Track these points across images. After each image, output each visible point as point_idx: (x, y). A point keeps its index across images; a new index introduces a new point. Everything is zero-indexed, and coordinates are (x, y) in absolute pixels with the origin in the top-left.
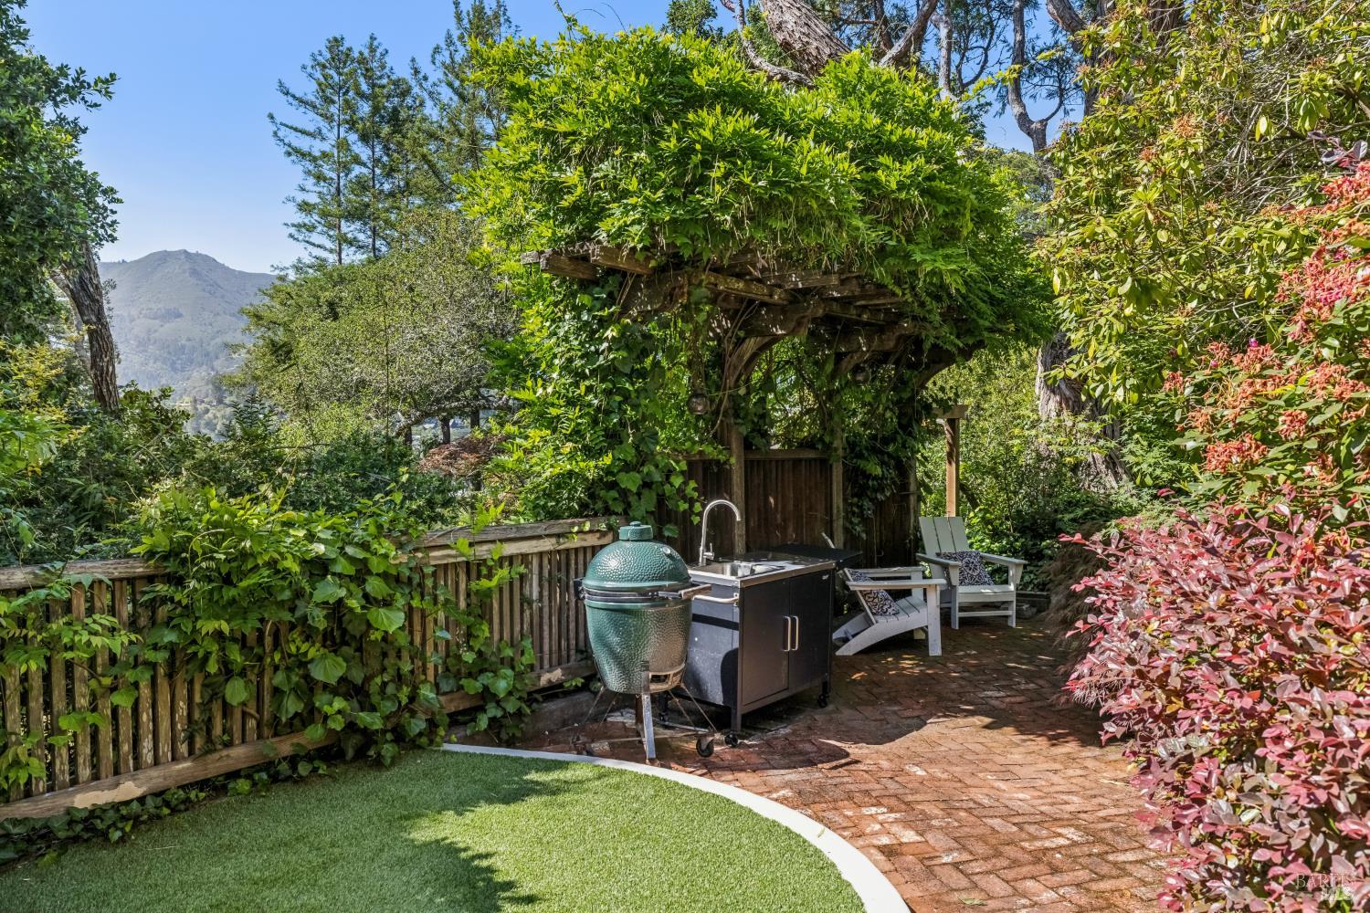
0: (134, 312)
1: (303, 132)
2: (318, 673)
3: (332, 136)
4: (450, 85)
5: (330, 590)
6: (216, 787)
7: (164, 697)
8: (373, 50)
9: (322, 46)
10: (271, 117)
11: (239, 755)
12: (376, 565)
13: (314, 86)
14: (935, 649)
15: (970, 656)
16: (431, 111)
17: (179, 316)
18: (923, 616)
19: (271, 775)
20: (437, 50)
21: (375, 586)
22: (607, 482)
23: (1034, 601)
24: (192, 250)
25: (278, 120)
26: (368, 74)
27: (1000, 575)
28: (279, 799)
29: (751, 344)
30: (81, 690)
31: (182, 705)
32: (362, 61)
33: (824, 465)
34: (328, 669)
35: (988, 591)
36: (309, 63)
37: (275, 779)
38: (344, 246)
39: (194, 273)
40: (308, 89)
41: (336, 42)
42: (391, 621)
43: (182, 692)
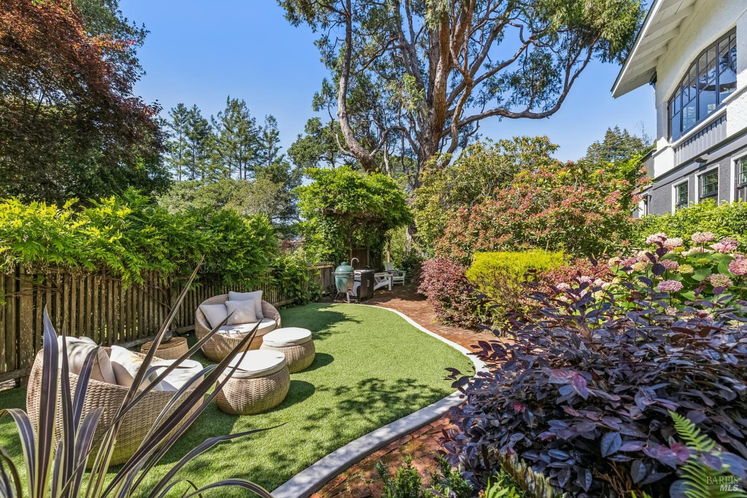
3: (178, 137)
4: (225, 126)
8: (195, 109)
9: (175, 106)
13: (173, 120)
14: (390, 289)
15: (396, 290)
16: (215, 131)
18: (388, 282)
20: (220, 113)
22: (332, 255)
23: (407, 280)
26: (193, 117)
27: (401, 275)
29: (355, 226)
32: (191, 112)
33: (366, 250)
35: (398, 278)
36: (171, 111)
38: (182, 175)
41: (181, 106)
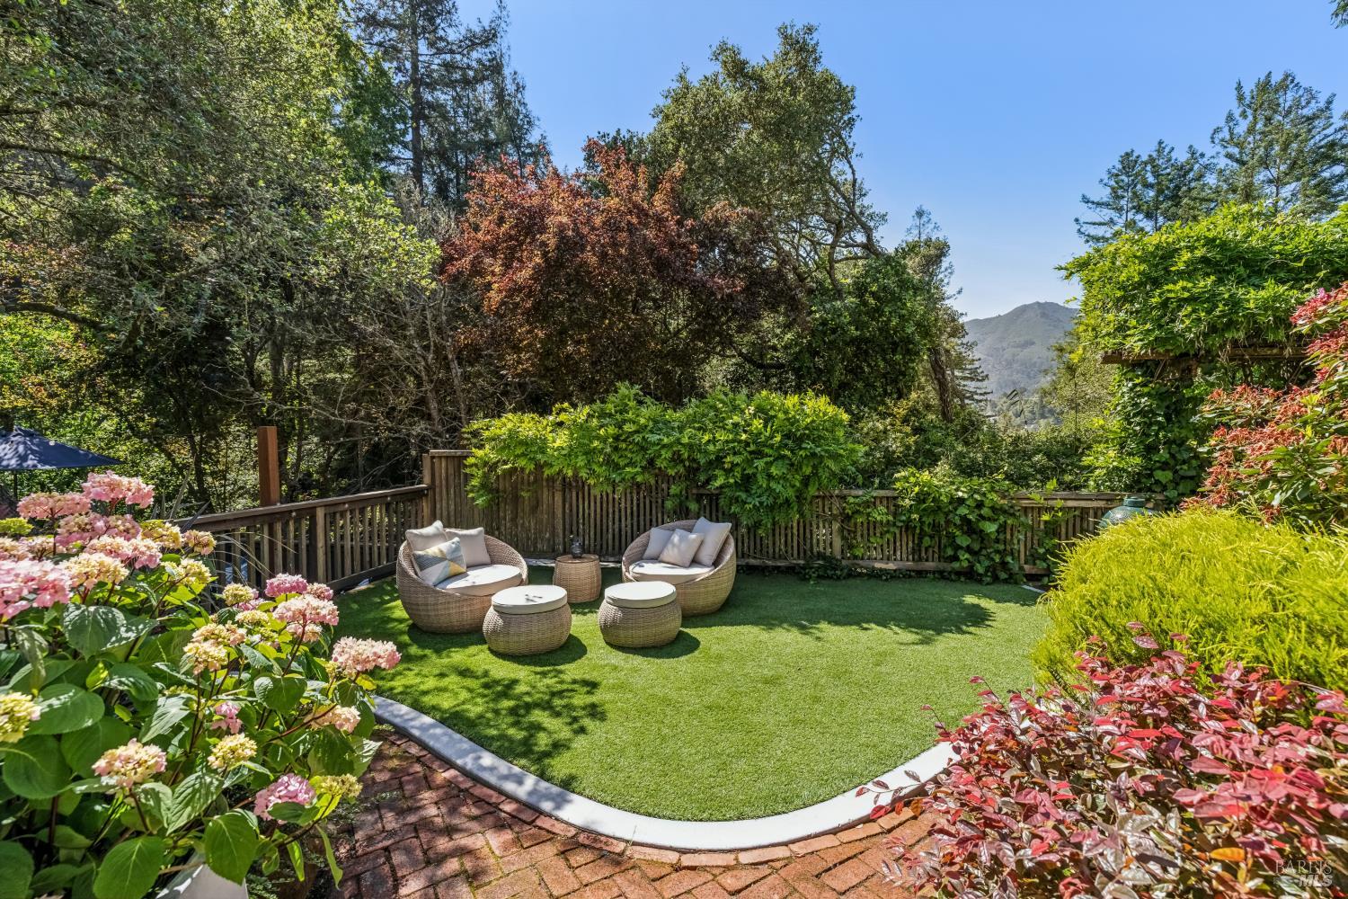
0: (1005, 345)
1: (1100, 224)
2: (959, 541)
3: (1122, 221)
5: (963, 511)
6: (921, 574)
7: (904, 539)
8: (1161, 151)
9: (1116, 162)
10: (1077, 220)
11: (930, 565)
12: (987, 502)
13: (1109, 191)
17: (1033, 343)
19: (942, 576)
20: (1216, 131)
21: (985, 512)
24: (1042, 301)
25: (1081, 221)
26: (1155, 169)
28: (942, 584)
30: (878, 531)
31: (911, 544)
32: (1150, 161)
34: (963, 541)
36: (1106, 177)
37: (943, 578)
39: (1044, 315)
40: (1104, 194)
41: (1128, 155)
42: (991, 528)
43: (910, 538)
